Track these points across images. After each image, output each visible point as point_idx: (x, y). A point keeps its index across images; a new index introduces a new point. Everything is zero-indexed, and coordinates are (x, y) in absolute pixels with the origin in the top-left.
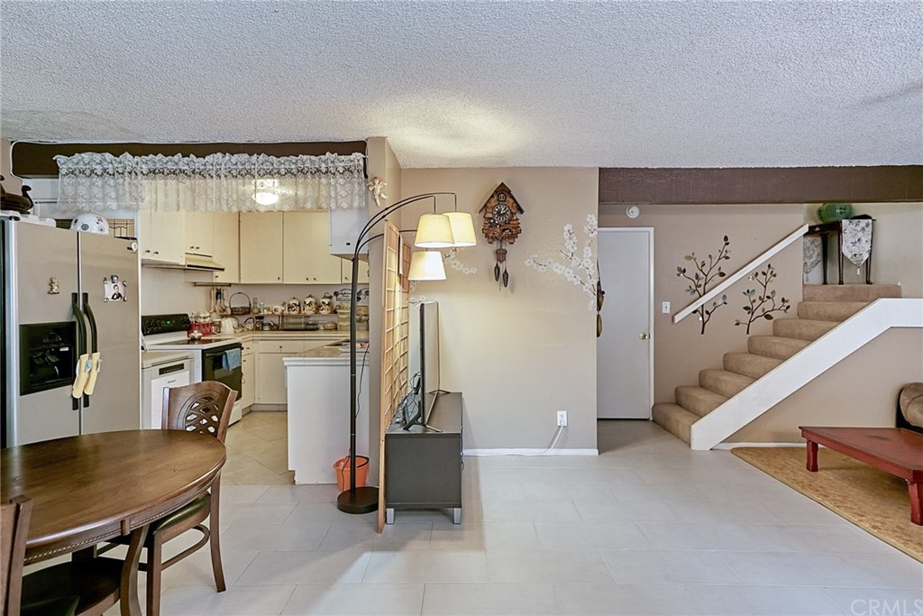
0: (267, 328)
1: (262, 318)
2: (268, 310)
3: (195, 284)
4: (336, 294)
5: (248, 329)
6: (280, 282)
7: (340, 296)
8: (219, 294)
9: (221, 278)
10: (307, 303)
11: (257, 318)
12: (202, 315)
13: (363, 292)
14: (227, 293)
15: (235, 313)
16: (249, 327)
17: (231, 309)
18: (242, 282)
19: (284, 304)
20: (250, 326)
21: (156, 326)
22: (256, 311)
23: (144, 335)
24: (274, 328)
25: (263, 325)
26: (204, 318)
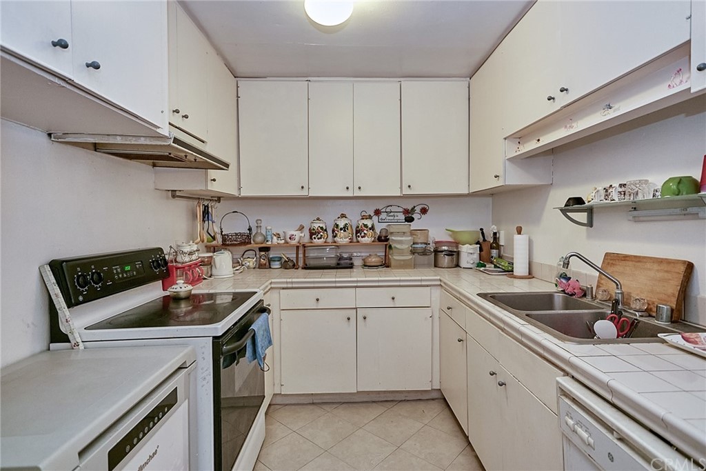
0: (276, 265)
1: (267, 249)
2: (278, 236)
3: (174, 195)
4: (377, 212)
5: (248, 267)
6: (304, 193)
7: (383, 216)
8: (206, 213)
9: (221, 182)
10: (341, 226)
11: (261, 249)
12: (187, 249)
13: (418, 209)
14: (217, 210)
15: (227, 243)
16: (251, 265)
17: (223, 236)
18: (243, 194)
19: (301, 228)
20: (251, 263)
21: (100, 279)
22: (259, 239)
23: (70, 305)
24: (288, 265)
25: (270, 260)
26: (191, 253)
